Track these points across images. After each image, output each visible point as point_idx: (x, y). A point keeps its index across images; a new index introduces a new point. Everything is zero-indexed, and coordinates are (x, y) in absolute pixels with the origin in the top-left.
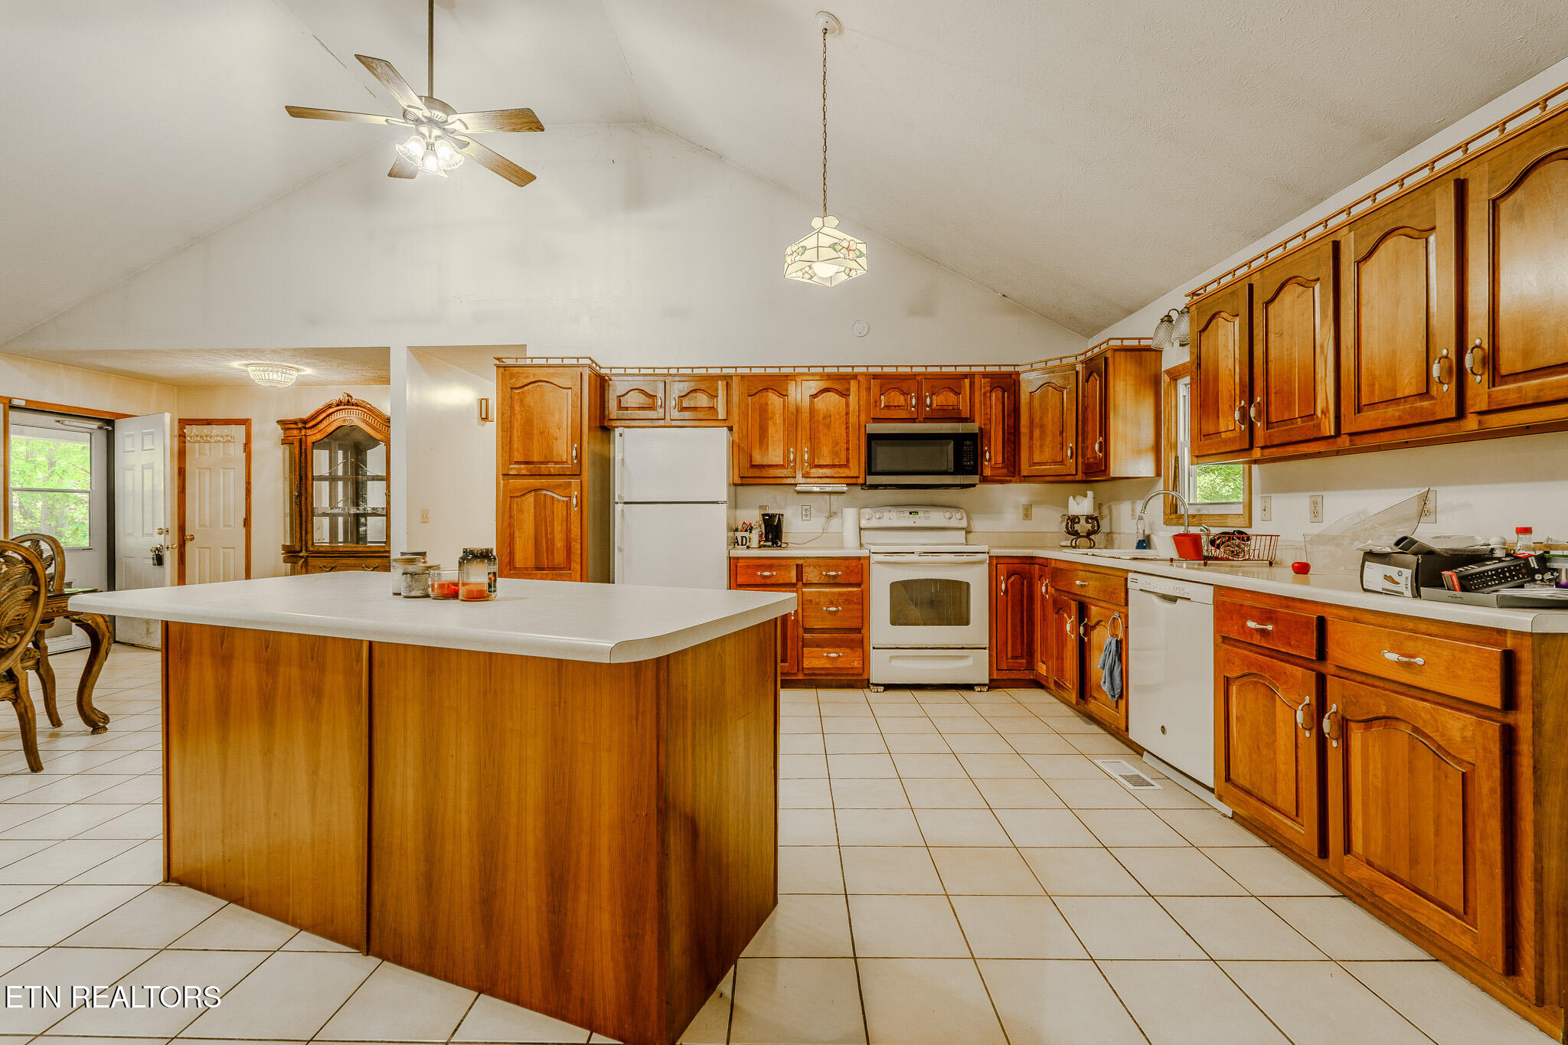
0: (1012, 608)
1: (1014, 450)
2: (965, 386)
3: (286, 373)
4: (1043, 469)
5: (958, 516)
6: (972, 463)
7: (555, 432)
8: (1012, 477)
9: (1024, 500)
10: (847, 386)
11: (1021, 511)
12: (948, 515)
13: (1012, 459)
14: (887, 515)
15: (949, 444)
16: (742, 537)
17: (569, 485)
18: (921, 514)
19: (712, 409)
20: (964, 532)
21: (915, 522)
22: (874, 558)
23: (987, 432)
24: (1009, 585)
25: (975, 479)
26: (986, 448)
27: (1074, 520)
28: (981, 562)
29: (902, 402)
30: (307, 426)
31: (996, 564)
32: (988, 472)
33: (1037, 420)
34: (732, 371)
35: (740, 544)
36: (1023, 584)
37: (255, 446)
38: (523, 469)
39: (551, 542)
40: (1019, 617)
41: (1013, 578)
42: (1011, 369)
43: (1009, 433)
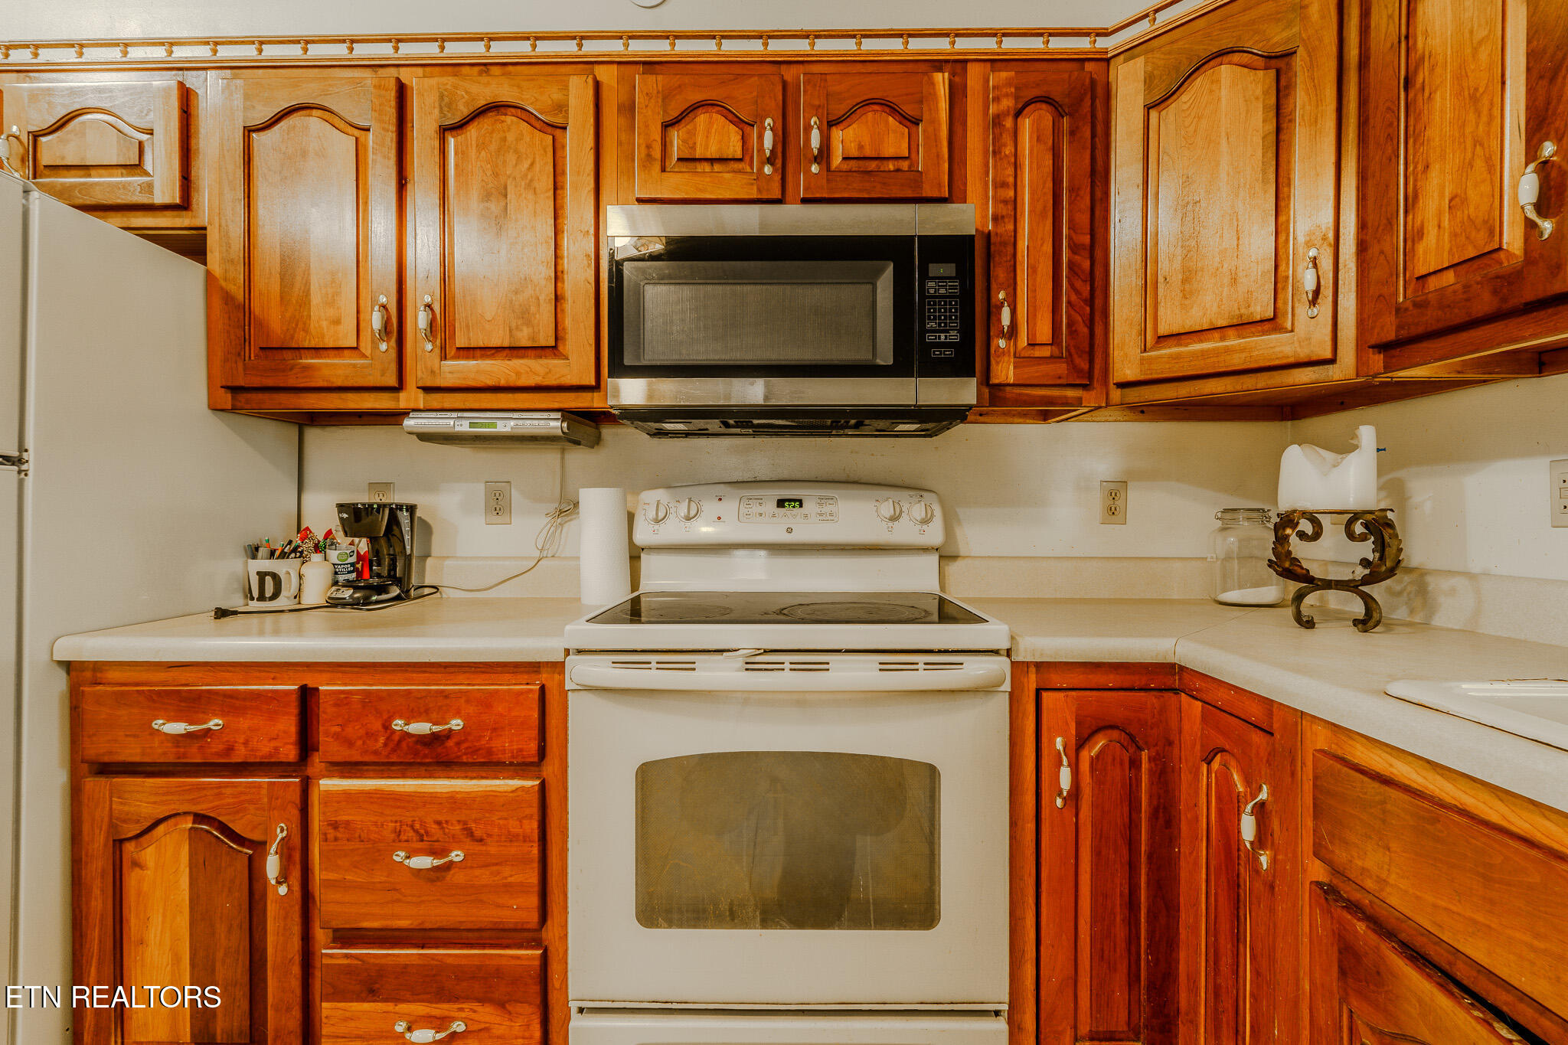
0: (1097, 853)
1: (1091, 301)
2: (934, 96)
4: (1194, 355)
5: (918, 511)
6: (954, 336)
8: (1084, 387)
9: (1104, 466)
10: (557, 96)
11: (1096, 501)
12: (887, 509)
13: (1084, 330)
14: (710, 507)
15: (879, 272)
16: (262, 575)
18: (809, 506)
19: (138, 171)
20: (934, 558)
21: (790, 530)
22: (581, 671)
23: (1004, 244)
24: (1085, 766)
25: (965, 392)
26: (1001, 295)
28: (982, 690)
29: (734, 148)
31: (1038, 692)
32: (1005, 372)
35: (256, 594)
36: (1135, 764)
40: (1119, 884)
41: (1099, 744)
42: (1082, 45)
43: (1074, 248)
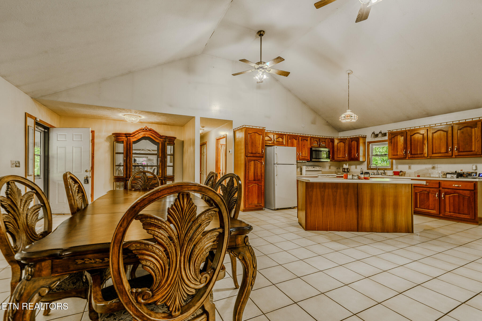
2: (326, 141)
3: (136, 117)
4: (340, 159)
7: (258, 146)
10: (307, 139)
11: (329, 167)
14: (309, 167)
17: (261, 159)
18: (315, 168)
19: (283, 142)
27: (345, 169)
30: (131, 136)
33: (339, 149)
34: (286, 133)
37: (96, 141)
38: (251, 155)
39: (257, 173)
42: (333, 138)
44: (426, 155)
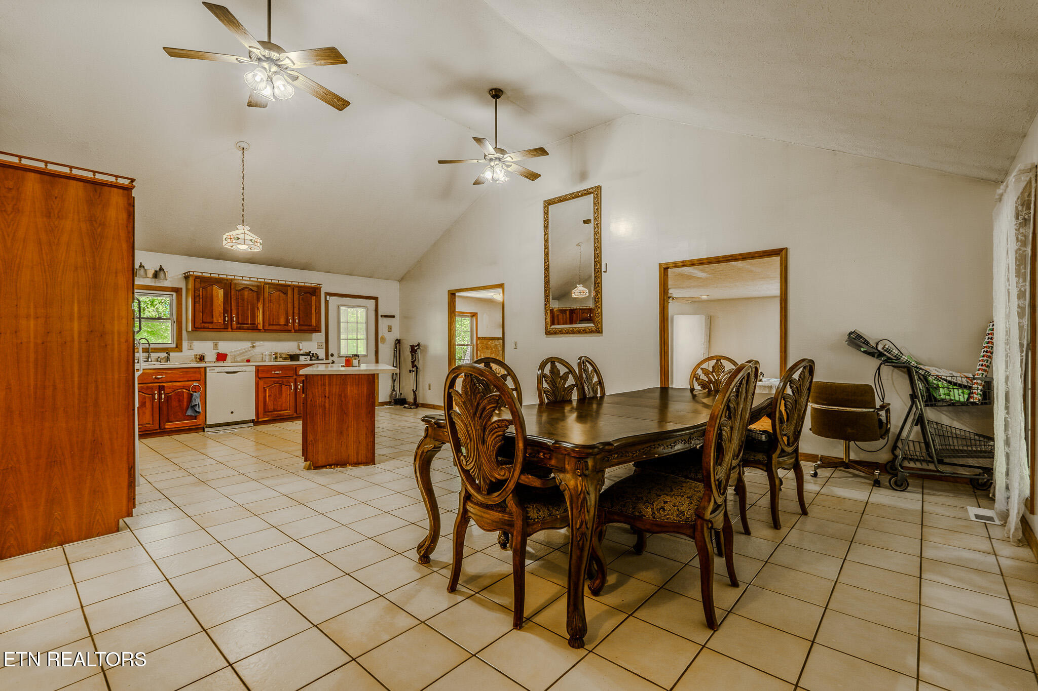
44: (260, 327)
